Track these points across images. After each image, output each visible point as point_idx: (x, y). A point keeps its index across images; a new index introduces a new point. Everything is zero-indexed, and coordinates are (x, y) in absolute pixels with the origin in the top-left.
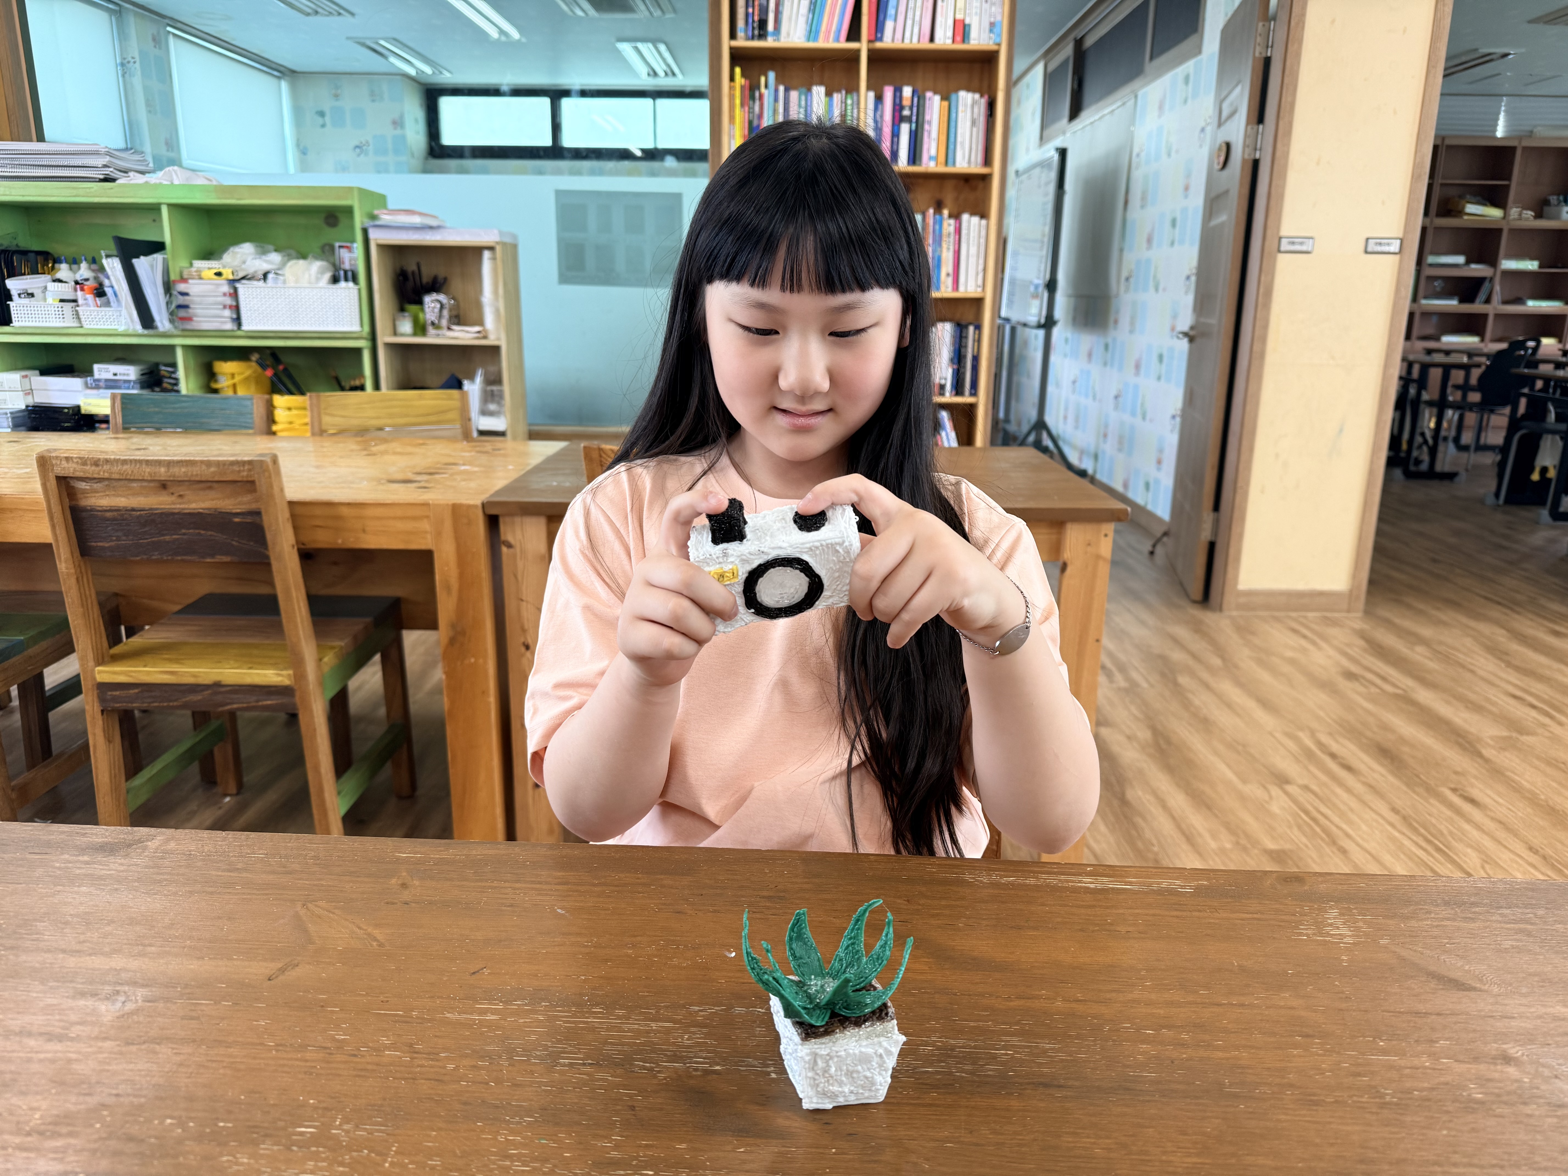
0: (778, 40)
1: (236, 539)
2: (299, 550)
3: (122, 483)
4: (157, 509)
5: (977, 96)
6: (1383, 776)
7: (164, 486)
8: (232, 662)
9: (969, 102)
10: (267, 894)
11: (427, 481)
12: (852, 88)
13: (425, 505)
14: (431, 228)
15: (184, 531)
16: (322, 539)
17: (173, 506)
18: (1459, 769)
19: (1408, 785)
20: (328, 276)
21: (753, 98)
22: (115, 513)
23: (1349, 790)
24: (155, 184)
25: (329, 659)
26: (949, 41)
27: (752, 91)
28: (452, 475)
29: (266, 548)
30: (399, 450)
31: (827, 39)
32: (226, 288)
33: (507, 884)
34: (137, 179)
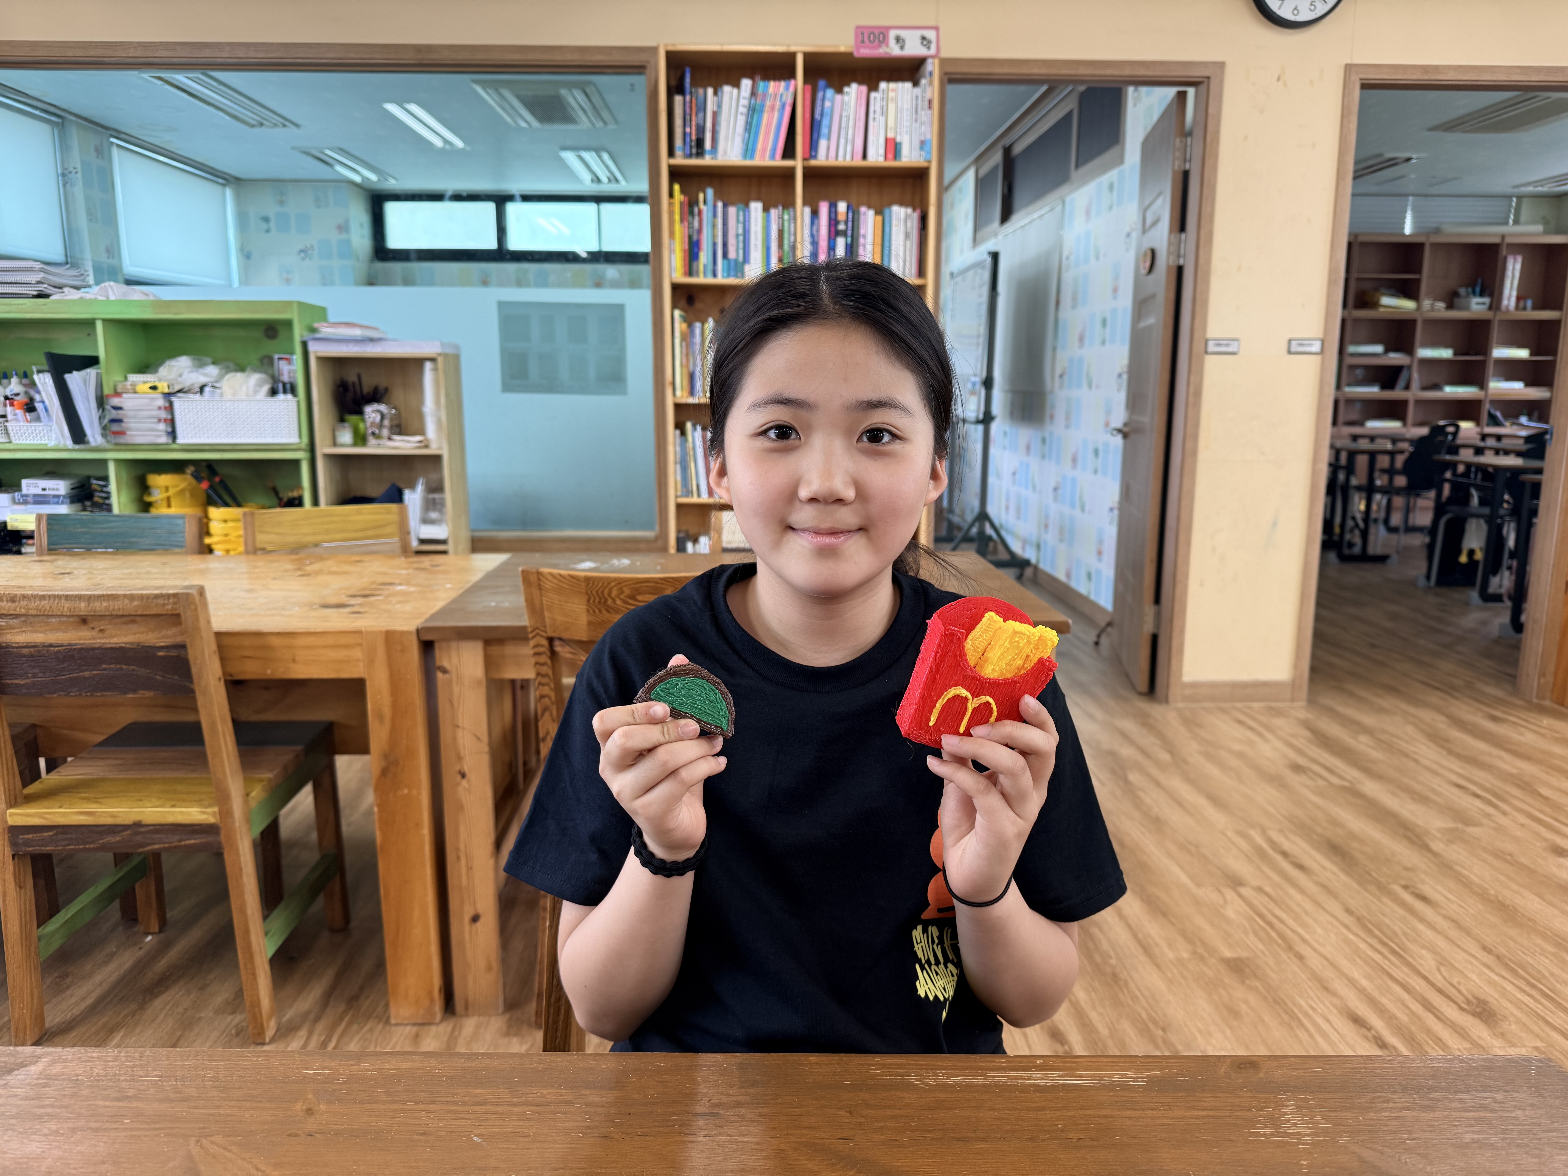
0: (715, 158)
1: (160, 673)
2: (226, 682)
3: (40, 618)
4: (76, 644)
5: (910, 210)
6: (1334, 873)
7: (84, 621)
8: (154, 800)
9: (902, 215)
10: (157, 1129)
11: (361, 605)
12: (788, 204)
13: (358, 632)
14: (372, 340)
15: (104, 666)
16: (250, 670)
17: (93, 641)
18: (1409, 865)
19: (1360, 883)
20: (266, 388)
21: (692, 213)
22: (32, 650)
23: (1302, 891)
24: (90, 300)
25: (257, 793)
26: (881, 159)
27: (691, 206)
28: (388, 596)
29: (191, 682)
30: (334, 569)
31: (763, 157)
32: (161, 402)
33: (421, 1106)
34: (71, 295)
